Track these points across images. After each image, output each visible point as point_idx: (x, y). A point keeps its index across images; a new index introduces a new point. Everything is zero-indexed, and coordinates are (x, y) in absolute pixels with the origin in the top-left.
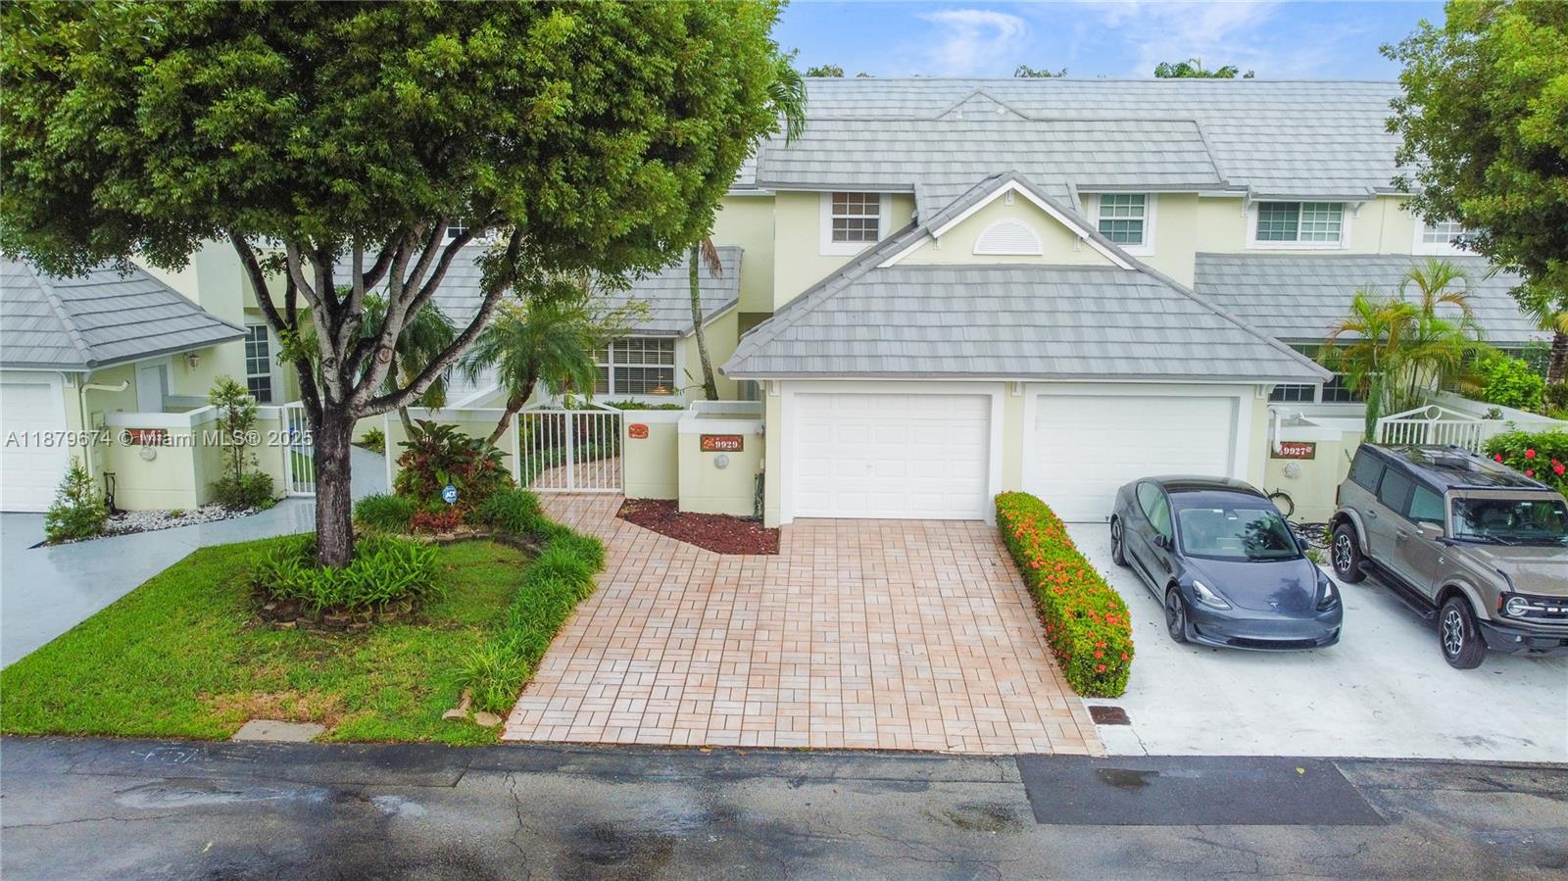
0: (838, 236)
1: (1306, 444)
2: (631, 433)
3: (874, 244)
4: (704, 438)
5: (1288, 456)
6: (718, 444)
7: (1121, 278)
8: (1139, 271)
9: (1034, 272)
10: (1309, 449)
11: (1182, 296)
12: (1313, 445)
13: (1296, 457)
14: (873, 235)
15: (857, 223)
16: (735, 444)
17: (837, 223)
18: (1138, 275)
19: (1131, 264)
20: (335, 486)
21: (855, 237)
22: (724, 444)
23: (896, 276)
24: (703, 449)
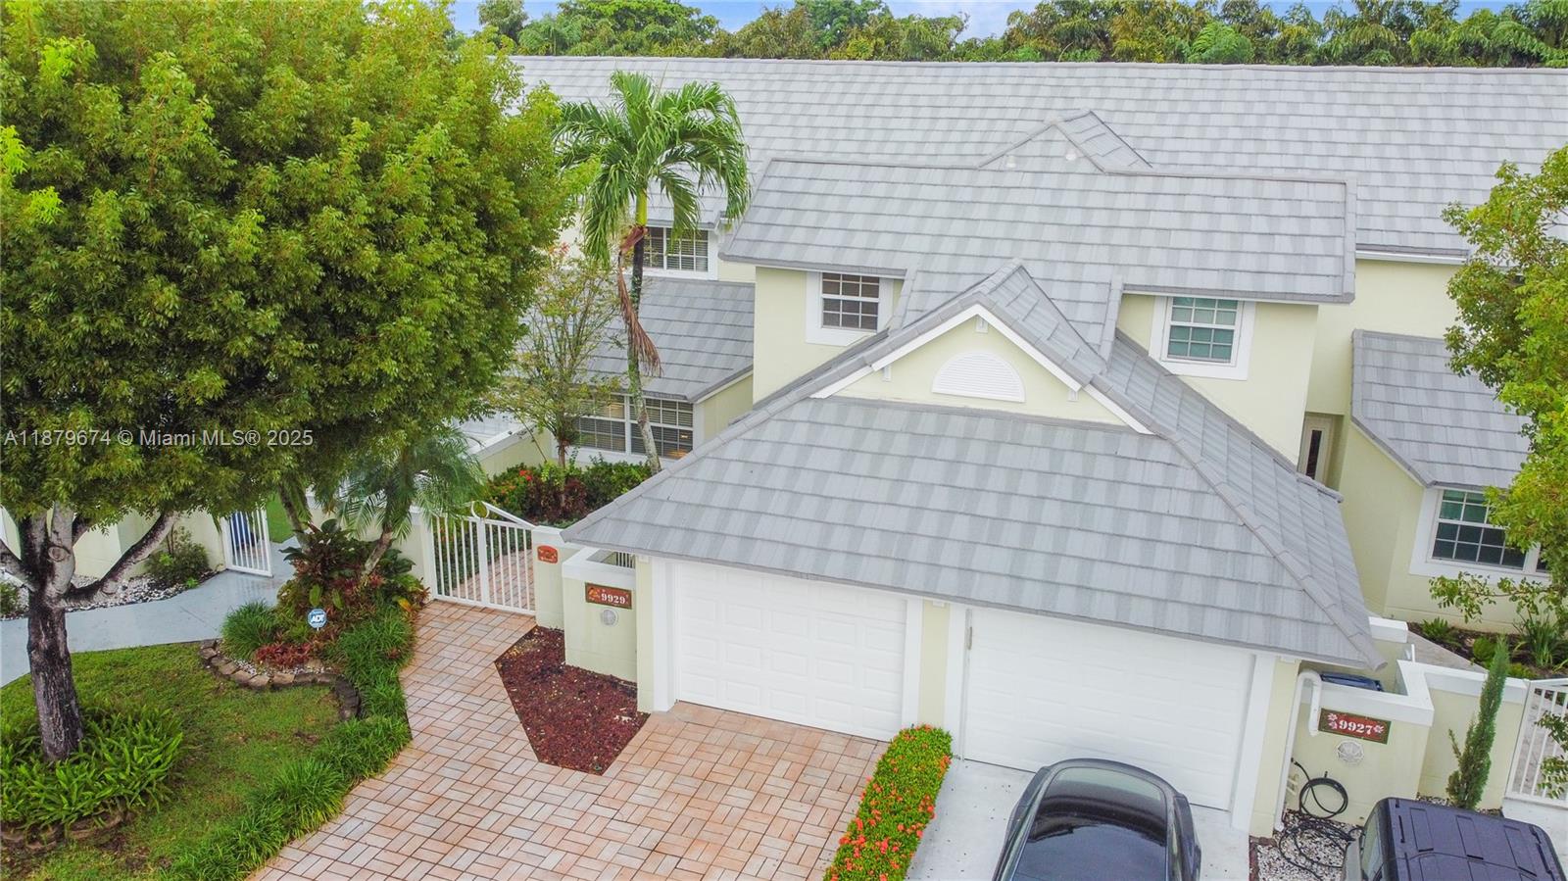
0: (829, 320)
1: (1374, 722)
2: (540, 555)
3: (871, 334)
4: (590, 587)
5: (1346, 732)
6: (604, 597)
7: (1128, 447)
8: (1159, 437)
9: (1010, 425)
10: (1379, 729)
11: (1205, 488)
12: (1386, 725)
13: (1358, 736)
14: (871, 323)
15: (852, 306)
16: (623, 600)
17: (828, 304)
18: (1156, 443)
19: (1148, 427)
20: (44, 677)
21: (850, 322)
22: (611, 598)
23: (829, 414)
24: (588, 600)
